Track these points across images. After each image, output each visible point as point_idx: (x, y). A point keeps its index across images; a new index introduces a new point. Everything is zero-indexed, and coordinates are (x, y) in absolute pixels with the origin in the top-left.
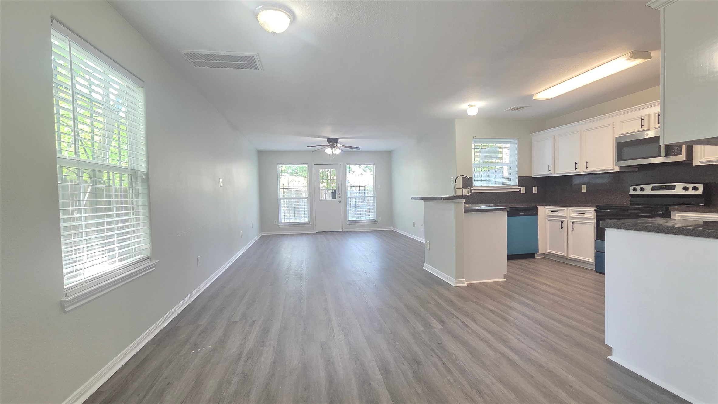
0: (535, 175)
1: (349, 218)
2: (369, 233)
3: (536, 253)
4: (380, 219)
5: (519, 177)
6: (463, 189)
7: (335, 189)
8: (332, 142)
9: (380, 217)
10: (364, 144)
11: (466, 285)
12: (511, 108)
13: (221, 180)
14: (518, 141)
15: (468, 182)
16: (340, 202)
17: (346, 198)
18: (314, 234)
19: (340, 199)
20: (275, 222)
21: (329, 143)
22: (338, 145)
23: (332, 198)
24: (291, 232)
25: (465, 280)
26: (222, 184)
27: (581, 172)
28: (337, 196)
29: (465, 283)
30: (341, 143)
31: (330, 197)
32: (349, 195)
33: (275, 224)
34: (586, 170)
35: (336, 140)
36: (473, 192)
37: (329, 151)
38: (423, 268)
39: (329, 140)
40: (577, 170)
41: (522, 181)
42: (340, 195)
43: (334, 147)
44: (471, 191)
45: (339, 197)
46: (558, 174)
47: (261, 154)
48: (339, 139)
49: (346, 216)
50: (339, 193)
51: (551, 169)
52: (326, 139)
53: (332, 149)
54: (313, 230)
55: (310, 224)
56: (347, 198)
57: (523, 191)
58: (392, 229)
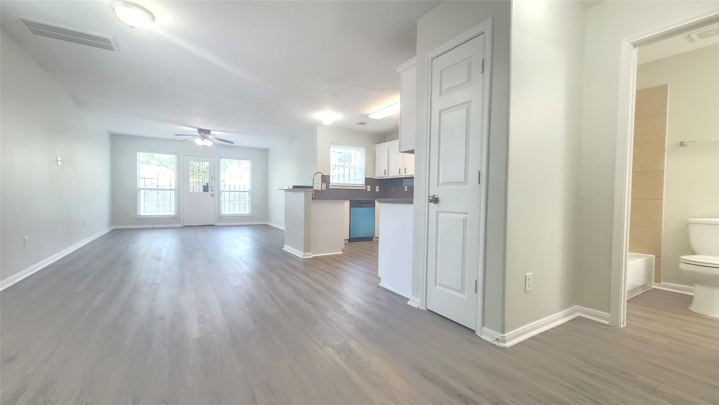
0: (377, 177)
1: (222, 212)
2: (243, 226)
3: (374, 237)
4: (255, 214)
5: (366, 178)
6: (322, 184)
7: (207, 182)
8: (204, 133)
9: (255, 212)
10: (238, 139)
11: (312, 257)
12: (357, 122)
13: (59, 159)
14: (366, 149)
15: (325, 179)
16: (212, 195)
17: (219, 193)
18: (181, 227)
19: (213, 193)
20: (132, 214)
21: (200, 134)
22: (210, 137)
23: (204, 191)
24: (152, 225)
25: (311, 253)
26: (59, 163)
27: (402, 176)
28: (210, 189)
29: (311, 255)
30: (213, 135)
31: (202, 191)
32: (222, 189)
33: (131, 216)
34: (405, 175)
35: (208, 132)
36: (330, 188)
37: (199, 142)
38: (283, 249)
39: (200, 130)
40: (401, 174)
41: (368, 181)
42: (213, 189)
43: (205, 138)
44: (328, 187)
45: (212, 190)
46: (390, 177)
47: (114, 137)
48: (211, 131)
49: (219, 211)
50: (212, 186)
51: (386, 172)
52: (197, 130)
53: (203, 141)
54: (181, 224)
55: (177, 217)
56: (221, 192)
57: (369, 190)
58: (267, 223)
